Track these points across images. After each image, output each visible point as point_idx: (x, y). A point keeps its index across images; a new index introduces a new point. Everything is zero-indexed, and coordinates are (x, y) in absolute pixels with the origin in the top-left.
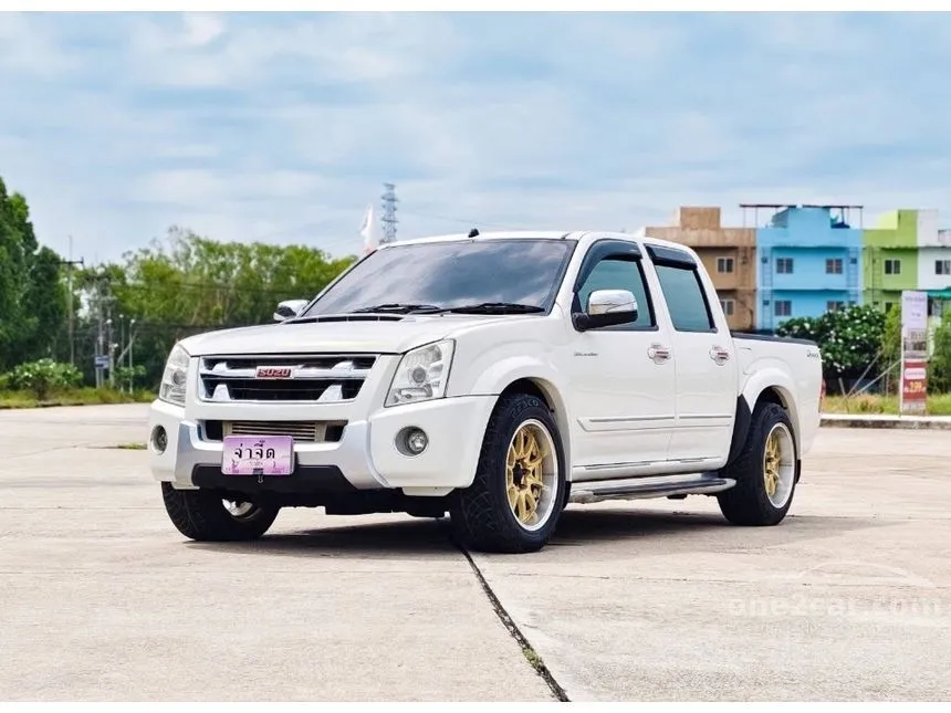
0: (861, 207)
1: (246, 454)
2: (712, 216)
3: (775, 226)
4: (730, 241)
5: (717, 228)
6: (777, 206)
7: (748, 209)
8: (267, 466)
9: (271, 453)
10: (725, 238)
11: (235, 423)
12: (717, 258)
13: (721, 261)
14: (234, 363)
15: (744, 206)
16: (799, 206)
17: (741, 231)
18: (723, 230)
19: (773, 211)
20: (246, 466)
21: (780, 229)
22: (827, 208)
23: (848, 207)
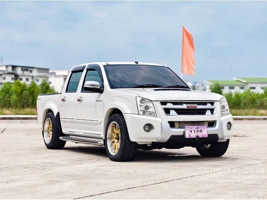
1: (193, 132)
8: (200, 135)
9: (201, 131)
11: (179, 122)
14: (175, 103)
20: (193, 135)
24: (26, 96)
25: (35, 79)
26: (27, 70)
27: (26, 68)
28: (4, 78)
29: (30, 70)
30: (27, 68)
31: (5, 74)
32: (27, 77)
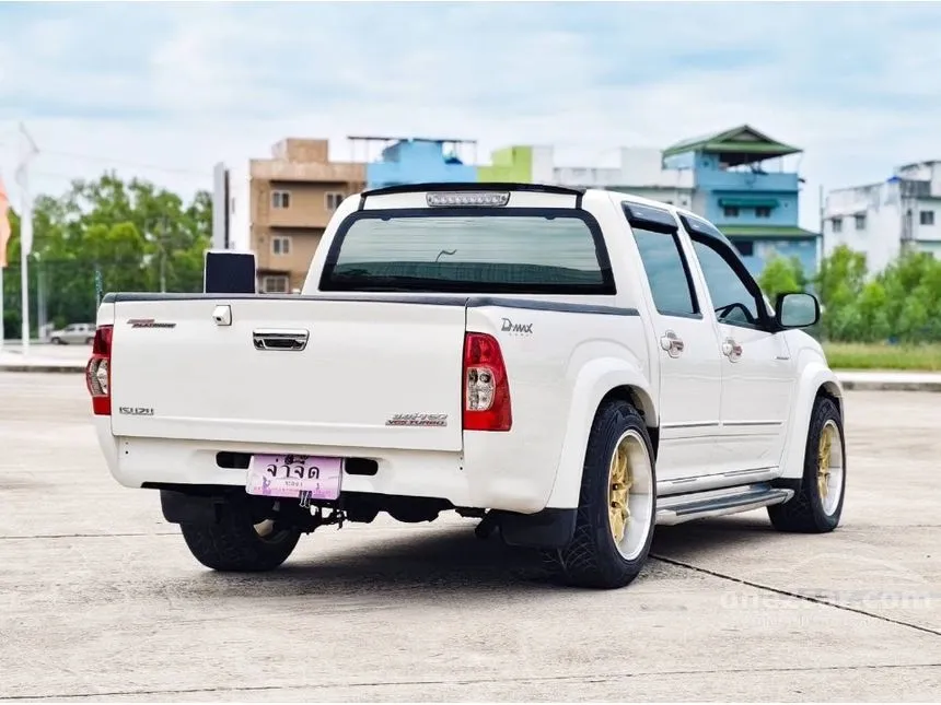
0: (474, 142)
2: (319, 148)
3: (385, 160)
4: (339, 176)
5: (326, 162)
6: (387, 139)
7: (356, 142)
10: (334, 172)
12: (327, 193)
13: (330, 197)
15: (352, 138)
16: (410, 140)
17: (352, 165)
18: (333, 164)
19: (383, 145)
21: (392, 164)
22: (440, 142)
23: (460, 141)
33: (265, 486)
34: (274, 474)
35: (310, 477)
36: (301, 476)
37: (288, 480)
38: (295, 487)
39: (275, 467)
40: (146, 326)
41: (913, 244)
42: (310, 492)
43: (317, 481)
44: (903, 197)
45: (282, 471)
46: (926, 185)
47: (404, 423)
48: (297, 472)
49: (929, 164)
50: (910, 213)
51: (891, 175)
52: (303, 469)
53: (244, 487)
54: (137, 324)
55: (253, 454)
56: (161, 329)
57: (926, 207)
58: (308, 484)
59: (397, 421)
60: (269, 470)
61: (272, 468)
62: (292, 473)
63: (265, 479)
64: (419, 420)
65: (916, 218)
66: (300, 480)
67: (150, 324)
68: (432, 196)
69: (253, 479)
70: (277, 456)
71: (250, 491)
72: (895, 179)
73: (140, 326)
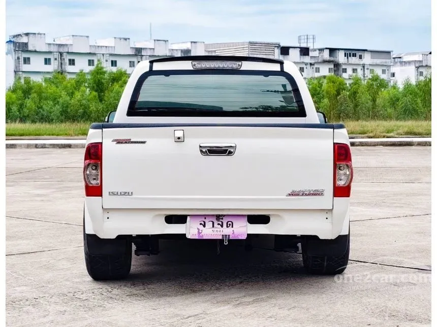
24: (344, 99)
25: (368, 69)
26: (354, 55)
27: (352, 52)
28: (318, 70)
29: (358, 54)
30: (354, 52)
31: (318, 63)
32: (355, 67)
33: (199, 233)
34: (204, 226)
35: (227, 227)
36: (222, 226)
37: (213, 229)
38: (219, 233)
39: (205, 222)
40: (126, 143)
41: (21, 73)
42: (229, 235)
43: (232, 229)
44: (15, 51)
45: (209, 225)
46: (26, 44)
47: (298, 195)
48: (219, 224)
49: (27, 34)
50: (18, 58)
51: (8, 40)
52: (222, 223)
53: (185, 234)
54: (119, 142)
55: (189, 215)
56: (137, 145)
57: (26, 55)
58: (227, 231)
59: (293, 194)
60: (201, 224)
61: (203, 223)
62: (216, 225)
63: (198, 229)
64: (308, 193)
65: (22, 60)
66: (221, 229)
67: (128, 142)
68: (196, 63)
69: (191, 230)
70: (205, 216)
71: (189, 236)
72: (10, 41)
73: (122, 143)
